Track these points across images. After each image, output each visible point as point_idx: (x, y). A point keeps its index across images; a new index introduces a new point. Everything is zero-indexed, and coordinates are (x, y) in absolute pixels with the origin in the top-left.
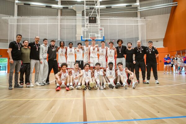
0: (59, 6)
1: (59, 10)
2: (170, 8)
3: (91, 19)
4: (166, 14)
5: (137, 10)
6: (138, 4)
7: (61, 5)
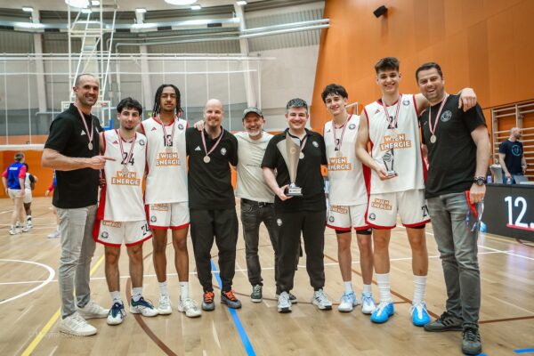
0: (36, 25)
1: (35, 35)
2: (317, 31)
4: (309, 44)
5: (238, 35)
6: (238, 19)
7: (41, 22)
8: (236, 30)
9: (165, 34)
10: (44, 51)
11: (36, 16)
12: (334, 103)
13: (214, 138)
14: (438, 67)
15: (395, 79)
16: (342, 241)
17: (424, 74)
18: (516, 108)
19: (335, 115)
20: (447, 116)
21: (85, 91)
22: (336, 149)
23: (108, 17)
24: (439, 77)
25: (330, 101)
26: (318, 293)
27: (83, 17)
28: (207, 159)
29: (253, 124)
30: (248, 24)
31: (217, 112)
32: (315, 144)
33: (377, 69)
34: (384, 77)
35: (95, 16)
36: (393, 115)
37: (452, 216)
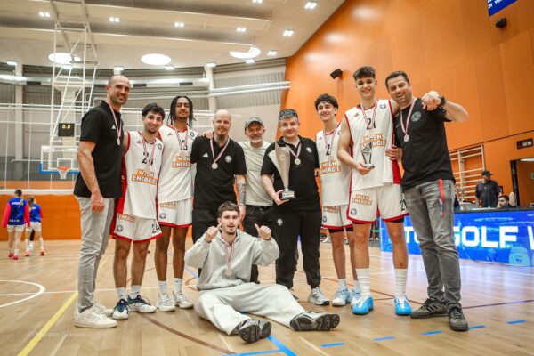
0: (19, 78)
1: (17, 87)
2: (279, 92)
3: (64, 127)
4: (271, 104)
5: (207, 94)
6: (207, 79)
7: (23, 75)
8: (205, 89)
9: (140, 90)
10: (24, 102)
11: (19, 70)
12: (324, 110)
13: (221, 145)
14: (404, 75)
15: (371, 85)
16: (335, 240)
17: (393, 82)
18: (458, 153)
19: (325, 121)
20: (417, 117)
21: (117, 90)
22: (327, 154)
23: (89, 73)
24: (406, 83)
25: (321, 108)
26: (315, 291)
27: (65, 73)
28: (215, 166)
29: (256, 133)
30: (216, 84)
31: (226, 122)
32: (309, 150)
33: (355, 78)
34: (361, 83)
35: (77, 72)
36: (371, 117)
37: (428, 204)
